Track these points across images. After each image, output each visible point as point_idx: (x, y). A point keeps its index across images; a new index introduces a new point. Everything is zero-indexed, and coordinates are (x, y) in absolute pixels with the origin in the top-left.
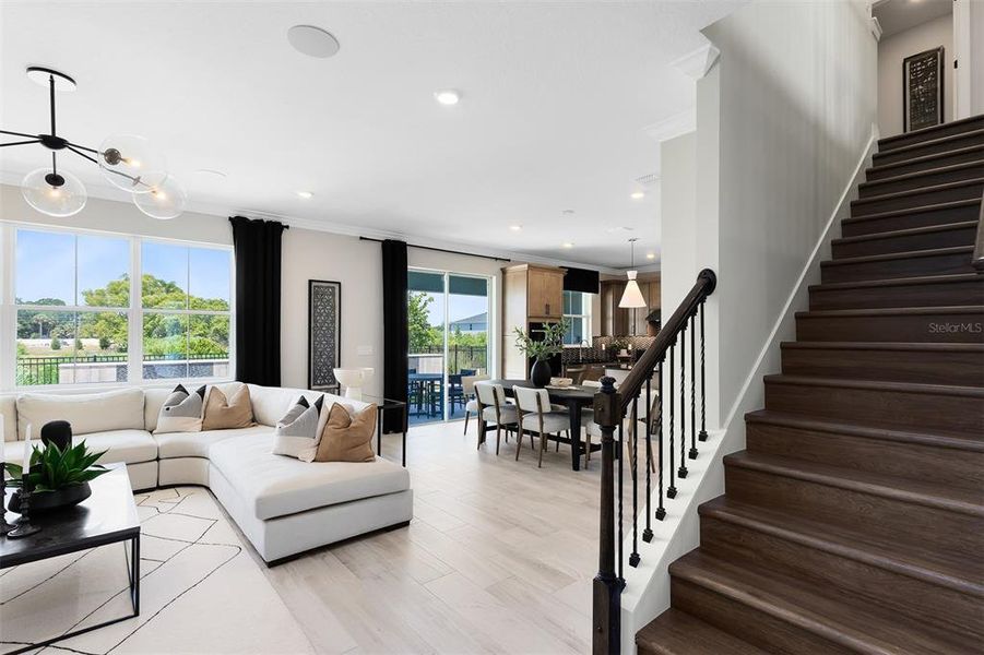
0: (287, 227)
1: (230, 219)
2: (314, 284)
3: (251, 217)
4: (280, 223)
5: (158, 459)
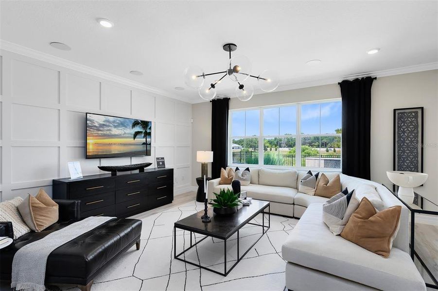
0: (376, 78)
1: (339, 83)
2: (397, 112)
3: (351, 78)
4: (370, 77)
5: (294, 204)
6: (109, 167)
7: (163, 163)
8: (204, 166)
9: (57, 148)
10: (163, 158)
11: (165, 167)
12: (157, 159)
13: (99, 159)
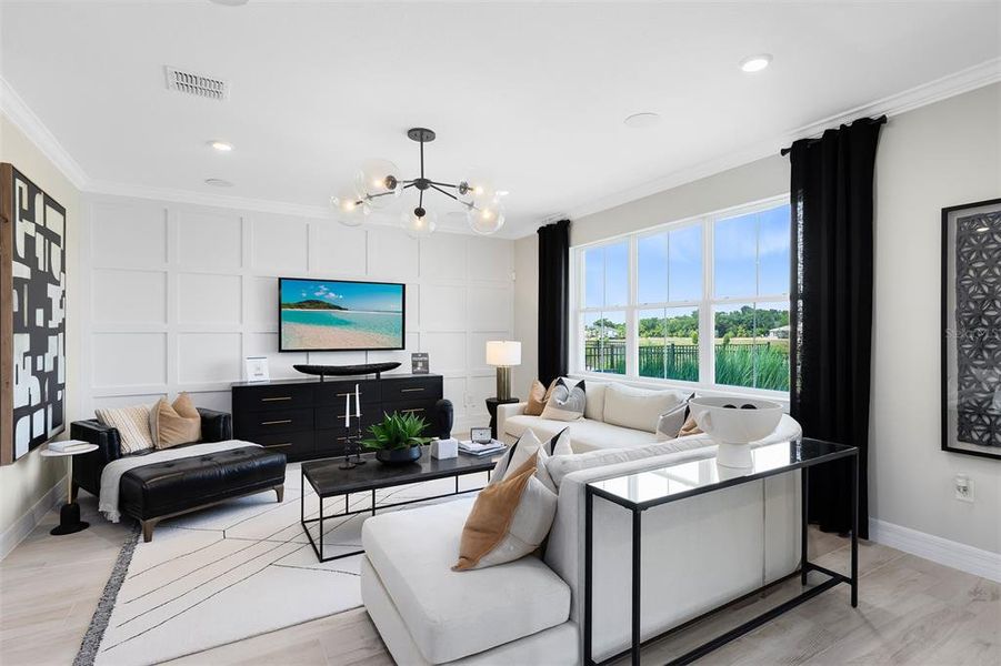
1: (785, 151)
6: (317, 367)
7: (426, 364)
8: (502, 376)
9: (238, 336)
10: (426, 355)
11: (427, 373)
12: (414, 355)
13: (305, 354)
